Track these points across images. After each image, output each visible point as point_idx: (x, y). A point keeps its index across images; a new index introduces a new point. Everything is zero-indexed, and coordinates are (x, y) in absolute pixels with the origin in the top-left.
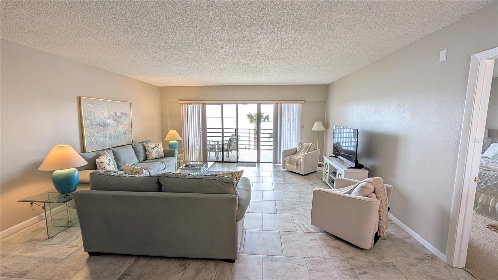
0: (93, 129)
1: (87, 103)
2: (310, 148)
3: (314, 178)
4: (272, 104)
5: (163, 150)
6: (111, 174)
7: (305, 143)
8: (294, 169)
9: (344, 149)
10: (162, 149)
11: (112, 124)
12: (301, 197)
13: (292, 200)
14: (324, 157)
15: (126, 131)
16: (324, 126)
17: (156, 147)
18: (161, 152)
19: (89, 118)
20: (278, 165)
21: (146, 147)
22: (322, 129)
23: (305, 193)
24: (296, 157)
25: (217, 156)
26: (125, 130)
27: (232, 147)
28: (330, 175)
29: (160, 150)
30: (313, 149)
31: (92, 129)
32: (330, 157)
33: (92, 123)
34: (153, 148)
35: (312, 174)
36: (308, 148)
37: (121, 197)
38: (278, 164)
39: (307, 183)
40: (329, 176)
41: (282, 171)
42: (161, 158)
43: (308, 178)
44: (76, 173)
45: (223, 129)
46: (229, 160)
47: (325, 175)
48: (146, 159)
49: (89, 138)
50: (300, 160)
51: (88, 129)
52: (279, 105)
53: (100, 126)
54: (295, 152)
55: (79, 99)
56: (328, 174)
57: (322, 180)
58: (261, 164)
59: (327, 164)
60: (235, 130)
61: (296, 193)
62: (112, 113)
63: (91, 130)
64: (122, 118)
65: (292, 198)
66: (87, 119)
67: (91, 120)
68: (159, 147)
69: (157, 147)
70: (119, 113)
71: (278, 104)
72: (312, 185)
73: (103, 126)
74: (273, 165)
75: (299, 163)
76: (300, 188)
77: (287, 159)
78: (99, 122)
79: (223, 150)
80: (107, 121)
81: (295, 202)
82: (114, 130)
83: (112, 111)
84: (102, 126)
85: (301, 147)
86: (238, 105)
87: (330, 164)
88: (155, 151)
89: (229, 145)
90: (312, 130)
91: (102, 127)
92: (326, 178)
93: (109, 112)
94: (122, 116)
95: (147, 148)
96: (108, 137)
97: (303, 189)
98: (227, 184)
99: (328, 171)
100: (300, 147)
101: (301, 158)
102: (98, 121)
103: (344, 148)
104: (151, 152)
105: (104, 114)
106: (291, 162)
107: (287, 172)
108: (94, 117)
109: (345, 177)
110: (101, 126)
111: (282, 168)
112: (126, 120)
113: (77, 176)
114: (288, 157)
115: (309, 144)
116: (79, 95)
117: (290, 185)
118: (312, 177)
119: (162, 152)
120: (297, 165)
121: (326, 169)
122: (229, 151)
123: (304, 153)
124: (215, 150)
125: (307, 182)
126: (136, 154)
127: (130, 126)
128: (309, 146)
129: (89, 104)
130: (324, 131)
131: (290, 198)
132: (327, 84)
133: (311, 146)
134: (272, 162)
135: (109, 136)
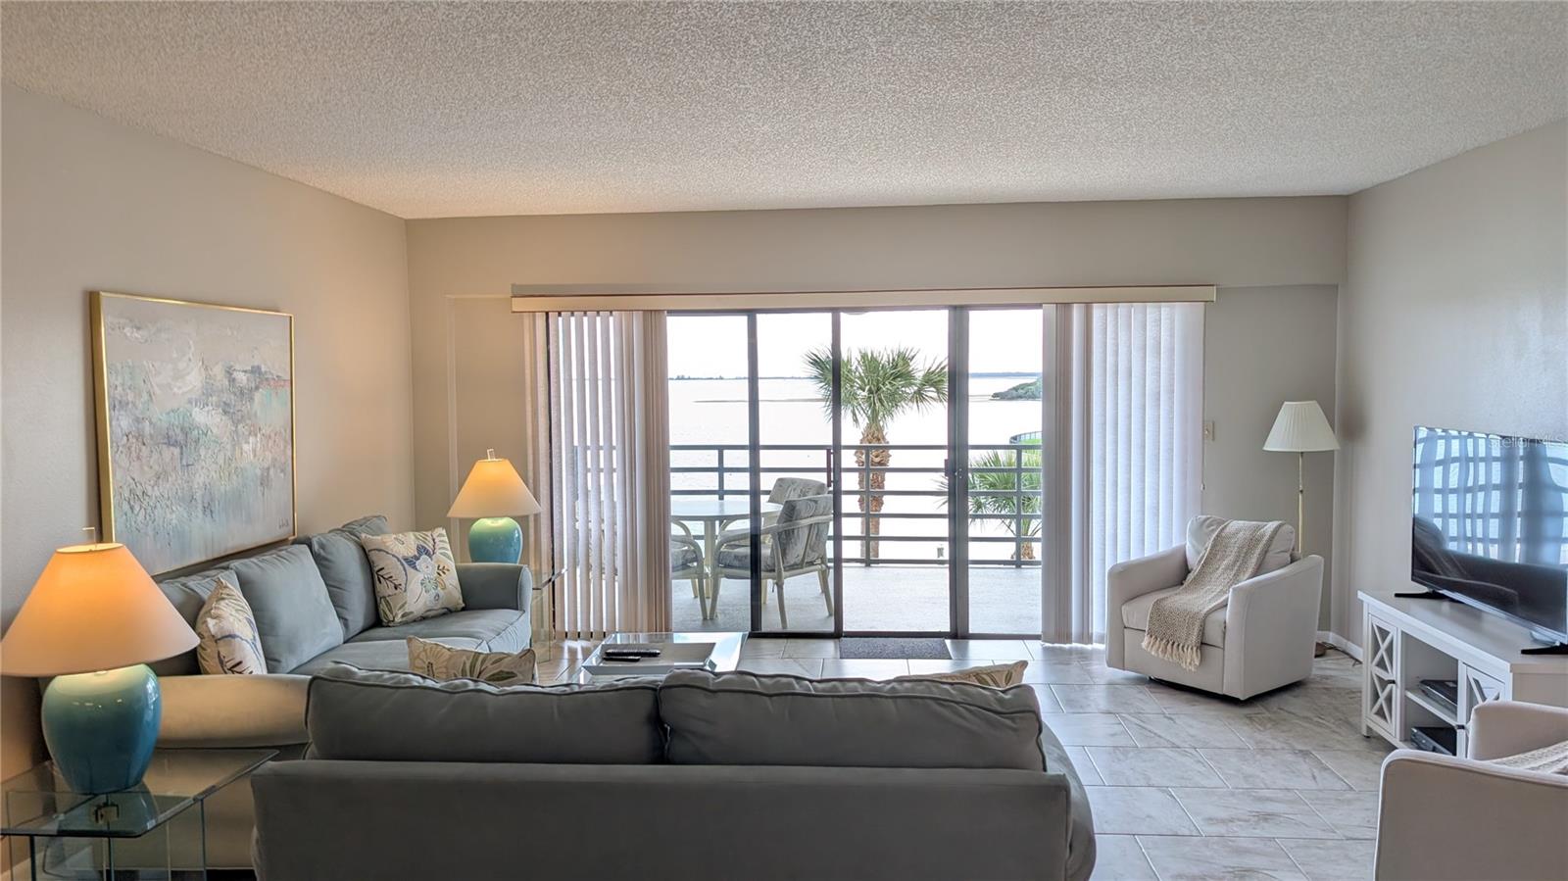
0: (144, 461)
1: (122, 321)
2: (1265, 552)
3: (1307, 718)
4: (1039, 306)
5: (458, 570)
6: (408, 680)
7: (1234, 525)
8: (1187, 668)
9: (1453, 552)
10: (451, 565)
11: (215, 431)
12: (1267, 817)
13: (1221, 829)
14: (1361, 595)
15: (268, 469)
16: (1332, 426)
17: (424, 556)
18: (447, 583)
19: (128, 404)
20: (1070, 651)
21: (374, 556)
22: (1324, 440)
23: (1280, 795)
24: (1196, 600)
25: (709, 603)
26: (266, 466)
27: (797, 551)
28: (1410, 695)
29: (442, 570)
30: (1287, 556)
31: (138, 458)
32: (1397, 595)
33: (140, 426)
34: (411, 562)
35: (1286, 697)
36: (1258, 551)
37: (502, 790)
38: (1074, 645)
39: (1278, 746)
40: (1406, 701)
41: (1111, 684)
42: (449, 612)
43: (1267, 715)
44: (151, 686)
45: (754, 447)
46: (784, 626)
47: (1376, 697)
48: (377, 621)
49: (126, 507)
50: (1218, 616)
51: (124, 461)
52: (1077, 313)
53: (170, 442)
54: (1180, 574)
55: (92, 304)
56: (1397, 693)
57: (1354, 728)
58: (972, 643)
59: (1384, 633)
60: (825, 452)
61: (1233, 794)
62: (218, 371)
63: (136, 464)
64: (257, 396)
65: (1223, 821)
66: (122, 407)
67: (137, 413)
68: (438, 552)
69: (427, 553)
70: (245, 372)
71: (1067, 305)
72: (1305, 754)
73: (181, 439)
74: (1046, 649)
75: (1213, 635)
76: (1247, 769)
77: (1139, 613)
78: (165, 425)
79: (755, 568)
80: (201, 417)
81: (1245, 843)
82: (221, 462)
83: (217, 363)
84: (176, 444)
85: (1214, 546)
86: (844, 316)
87: (1406, 636)
88: (421, 576)
89: (785, 538)
90: (1268, 447)
91: (176, 451)
92: (1380, 713)
93: (206, 369)
94: (257, 388)
95: (380, 561)
96: (200, 507)
97: (1262, 775)
98: (1013, 719)
99: (1395, 672)
100: (1209, 544)
101: (1224, 605)
102: (164, 417)
103: (1452, 546)
104: (401, 580)
105: (188, 378)
106: (1164, 629)
107: (1145, 689)
108: (145, 397)
109: (1514, 699)
110: (172, 441)
111: (1109, 666)
112: (269, 409)
113: (154, 703)
114: (1147, 604)
115: (1259, 528)
116: (92, 285)
117: (1185, 754)
118: (1291, 709)
119: (452, 580)
120: (1203, 644)
121: (1381, 664)
122: (784, 574)
123: (1236, 578)
124: (700, 566)
125: (1267, 737)
126: (332, 596)
127: (286, 441)
128: (1258, 541)
129: (127, 330)
130: (1333, 451)
131: (1210, 820)
132: (1345, 193)
133: (1272, 538)
134: (1039, 631)
135: (203, 496)
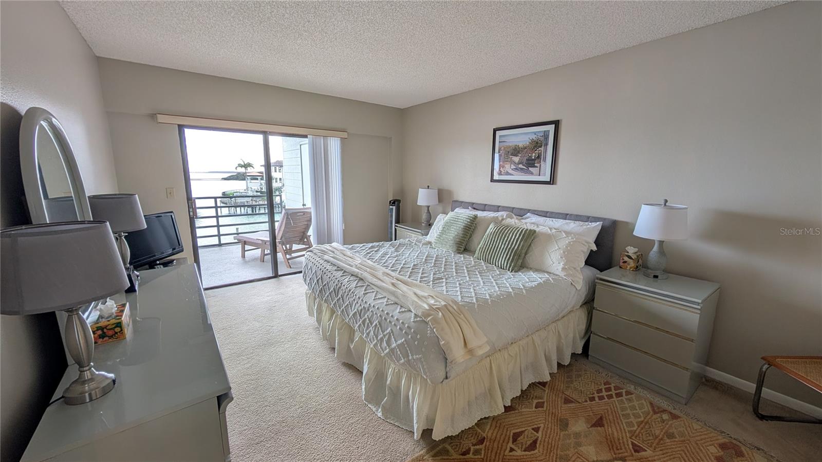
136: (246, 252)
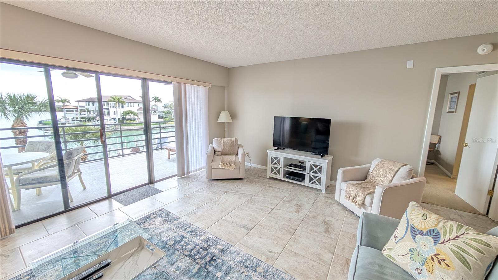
14: (268, 151)
32: (274, 150)
47: (273, 171)
52: (182, 85)
56: (282, 169)
58: (157, 184)
59: (276, 158)
77: (217, 164)
90: (219, 121)
99: (281, 165)
114: (219, 161)
120: (235, 168)
121: (275, 164)
132: (229, 67)
136: (171, 156)
